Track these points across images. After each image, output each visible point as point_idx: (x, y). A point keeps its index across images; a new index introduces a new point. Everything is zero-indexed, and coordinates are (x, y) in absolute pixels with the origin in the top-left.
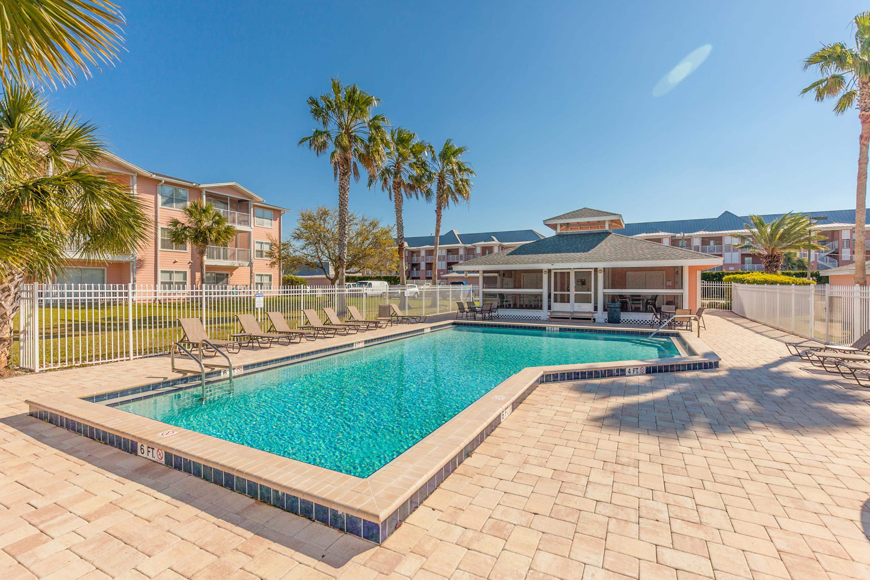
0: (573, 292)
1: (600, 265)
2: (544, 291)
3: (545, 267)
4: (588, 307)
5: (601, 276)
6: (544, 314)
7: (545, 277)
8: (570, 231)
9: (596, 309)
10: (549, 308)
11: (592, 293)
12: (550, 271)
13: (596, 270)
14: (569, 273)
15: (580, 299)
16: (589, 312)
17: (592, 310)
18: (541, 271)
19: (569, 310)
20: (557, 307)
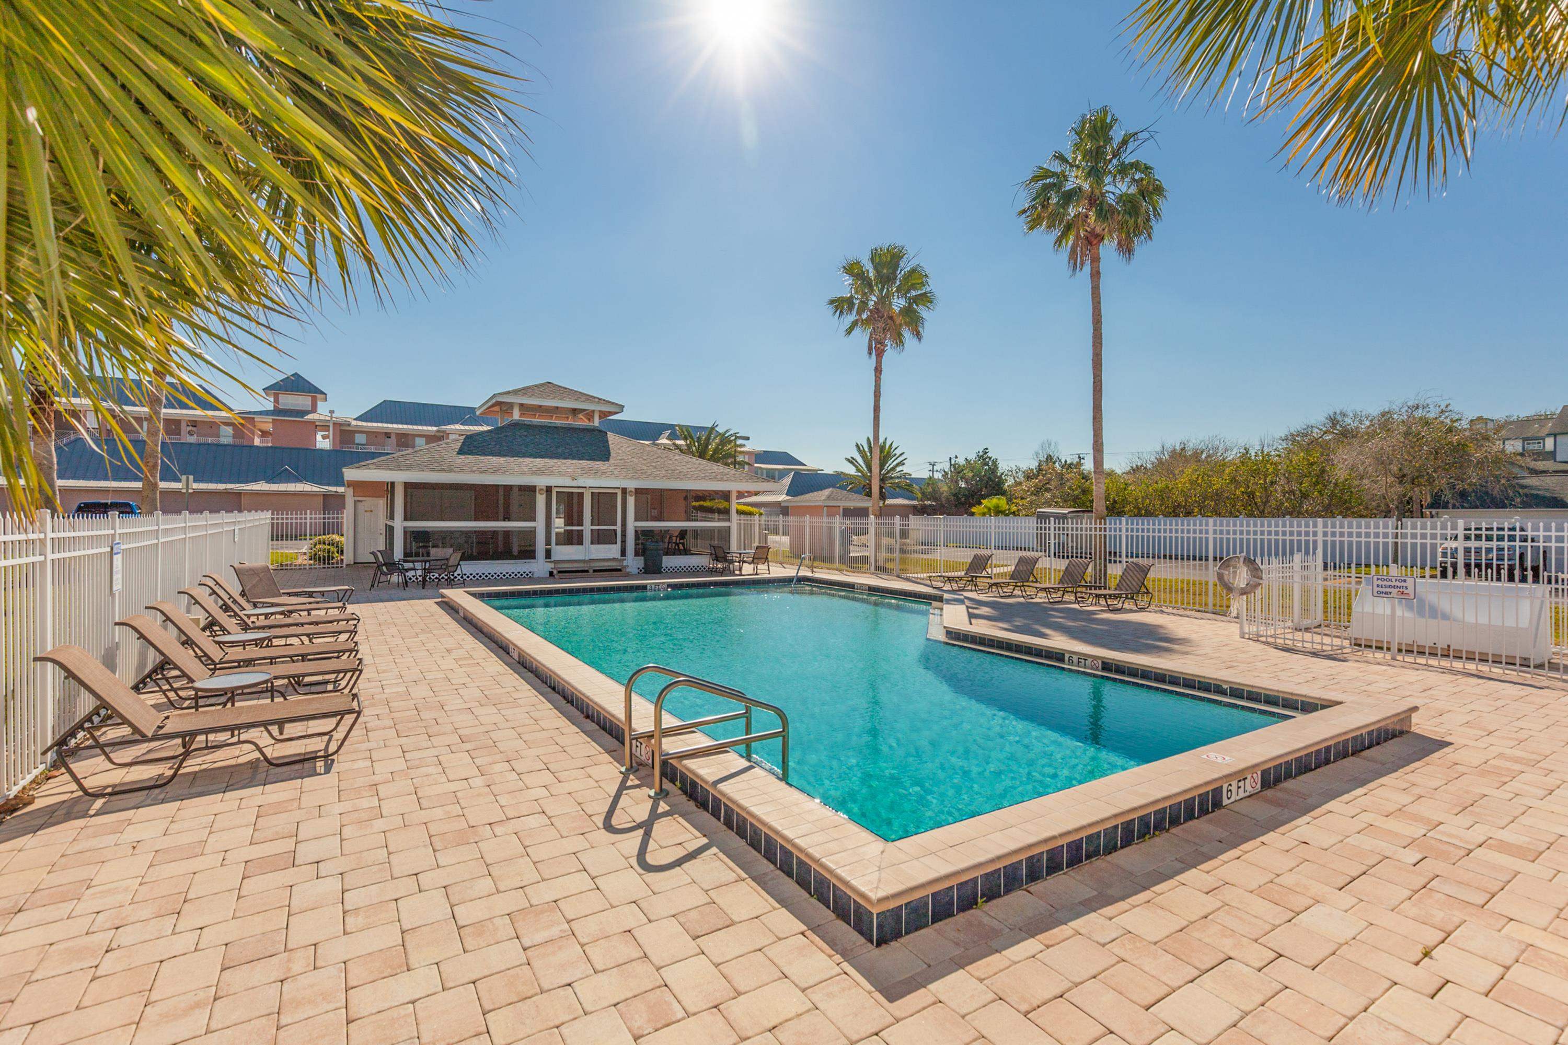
0: (587, 527)
1: (631, 485)
2: (539, 524)
3: (541, 482)
4: (610, 551)
5: (631, 501)
6: (539, 566)
7: (541, 500)
8: (537, 420)
9: (623, 553)
10: (548, 554)
11: (618, 528)
12: (549, 490)
13: (624, 491)
14: (581, 495)
15: (600, 538)
16: (614, 559)
17: (618, 556)
18: (532, 489)
19: (581, 557)
20: (564, 553)
